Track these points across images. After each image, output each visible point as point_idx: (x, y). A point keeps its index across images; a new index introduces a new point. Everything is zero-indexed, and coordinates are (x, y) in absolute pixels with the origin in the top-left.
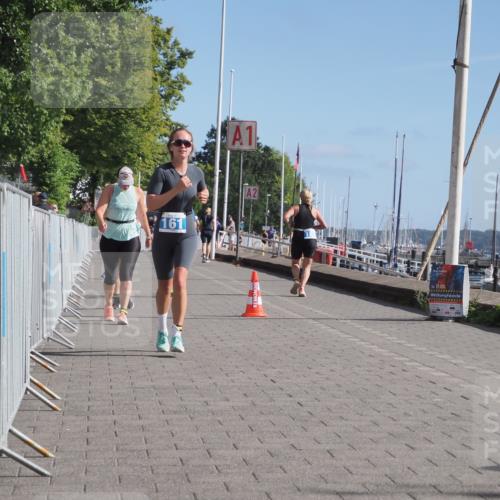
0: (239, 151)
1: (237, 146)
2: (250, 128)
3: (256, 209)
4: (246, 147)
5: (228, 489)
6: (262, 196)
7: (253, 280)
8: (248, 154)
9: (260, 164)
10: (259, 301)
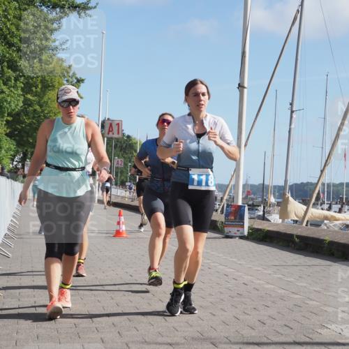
0: (112, 138)
1: (111, 135)
2: (118, 124)
3: (122, 172)
4: (116, 136)
5: (103, 342)
6: (126, 165)
7: (120, 215)
8: (117, 140)
9: (124, 145)
10: (123, 228)
